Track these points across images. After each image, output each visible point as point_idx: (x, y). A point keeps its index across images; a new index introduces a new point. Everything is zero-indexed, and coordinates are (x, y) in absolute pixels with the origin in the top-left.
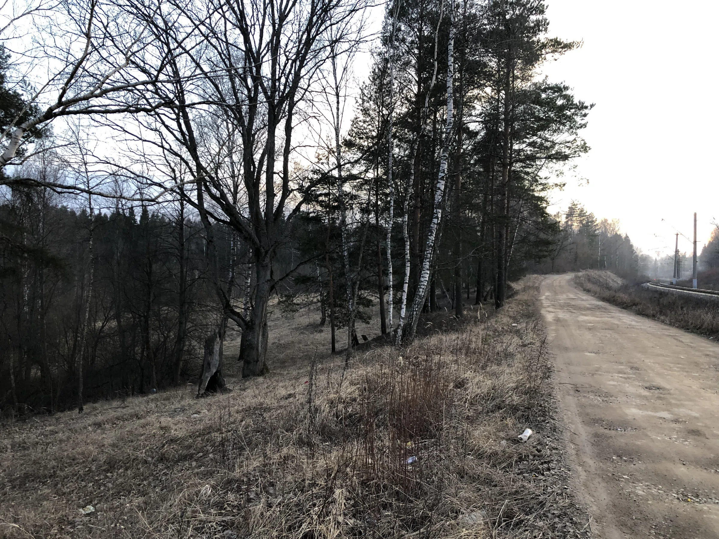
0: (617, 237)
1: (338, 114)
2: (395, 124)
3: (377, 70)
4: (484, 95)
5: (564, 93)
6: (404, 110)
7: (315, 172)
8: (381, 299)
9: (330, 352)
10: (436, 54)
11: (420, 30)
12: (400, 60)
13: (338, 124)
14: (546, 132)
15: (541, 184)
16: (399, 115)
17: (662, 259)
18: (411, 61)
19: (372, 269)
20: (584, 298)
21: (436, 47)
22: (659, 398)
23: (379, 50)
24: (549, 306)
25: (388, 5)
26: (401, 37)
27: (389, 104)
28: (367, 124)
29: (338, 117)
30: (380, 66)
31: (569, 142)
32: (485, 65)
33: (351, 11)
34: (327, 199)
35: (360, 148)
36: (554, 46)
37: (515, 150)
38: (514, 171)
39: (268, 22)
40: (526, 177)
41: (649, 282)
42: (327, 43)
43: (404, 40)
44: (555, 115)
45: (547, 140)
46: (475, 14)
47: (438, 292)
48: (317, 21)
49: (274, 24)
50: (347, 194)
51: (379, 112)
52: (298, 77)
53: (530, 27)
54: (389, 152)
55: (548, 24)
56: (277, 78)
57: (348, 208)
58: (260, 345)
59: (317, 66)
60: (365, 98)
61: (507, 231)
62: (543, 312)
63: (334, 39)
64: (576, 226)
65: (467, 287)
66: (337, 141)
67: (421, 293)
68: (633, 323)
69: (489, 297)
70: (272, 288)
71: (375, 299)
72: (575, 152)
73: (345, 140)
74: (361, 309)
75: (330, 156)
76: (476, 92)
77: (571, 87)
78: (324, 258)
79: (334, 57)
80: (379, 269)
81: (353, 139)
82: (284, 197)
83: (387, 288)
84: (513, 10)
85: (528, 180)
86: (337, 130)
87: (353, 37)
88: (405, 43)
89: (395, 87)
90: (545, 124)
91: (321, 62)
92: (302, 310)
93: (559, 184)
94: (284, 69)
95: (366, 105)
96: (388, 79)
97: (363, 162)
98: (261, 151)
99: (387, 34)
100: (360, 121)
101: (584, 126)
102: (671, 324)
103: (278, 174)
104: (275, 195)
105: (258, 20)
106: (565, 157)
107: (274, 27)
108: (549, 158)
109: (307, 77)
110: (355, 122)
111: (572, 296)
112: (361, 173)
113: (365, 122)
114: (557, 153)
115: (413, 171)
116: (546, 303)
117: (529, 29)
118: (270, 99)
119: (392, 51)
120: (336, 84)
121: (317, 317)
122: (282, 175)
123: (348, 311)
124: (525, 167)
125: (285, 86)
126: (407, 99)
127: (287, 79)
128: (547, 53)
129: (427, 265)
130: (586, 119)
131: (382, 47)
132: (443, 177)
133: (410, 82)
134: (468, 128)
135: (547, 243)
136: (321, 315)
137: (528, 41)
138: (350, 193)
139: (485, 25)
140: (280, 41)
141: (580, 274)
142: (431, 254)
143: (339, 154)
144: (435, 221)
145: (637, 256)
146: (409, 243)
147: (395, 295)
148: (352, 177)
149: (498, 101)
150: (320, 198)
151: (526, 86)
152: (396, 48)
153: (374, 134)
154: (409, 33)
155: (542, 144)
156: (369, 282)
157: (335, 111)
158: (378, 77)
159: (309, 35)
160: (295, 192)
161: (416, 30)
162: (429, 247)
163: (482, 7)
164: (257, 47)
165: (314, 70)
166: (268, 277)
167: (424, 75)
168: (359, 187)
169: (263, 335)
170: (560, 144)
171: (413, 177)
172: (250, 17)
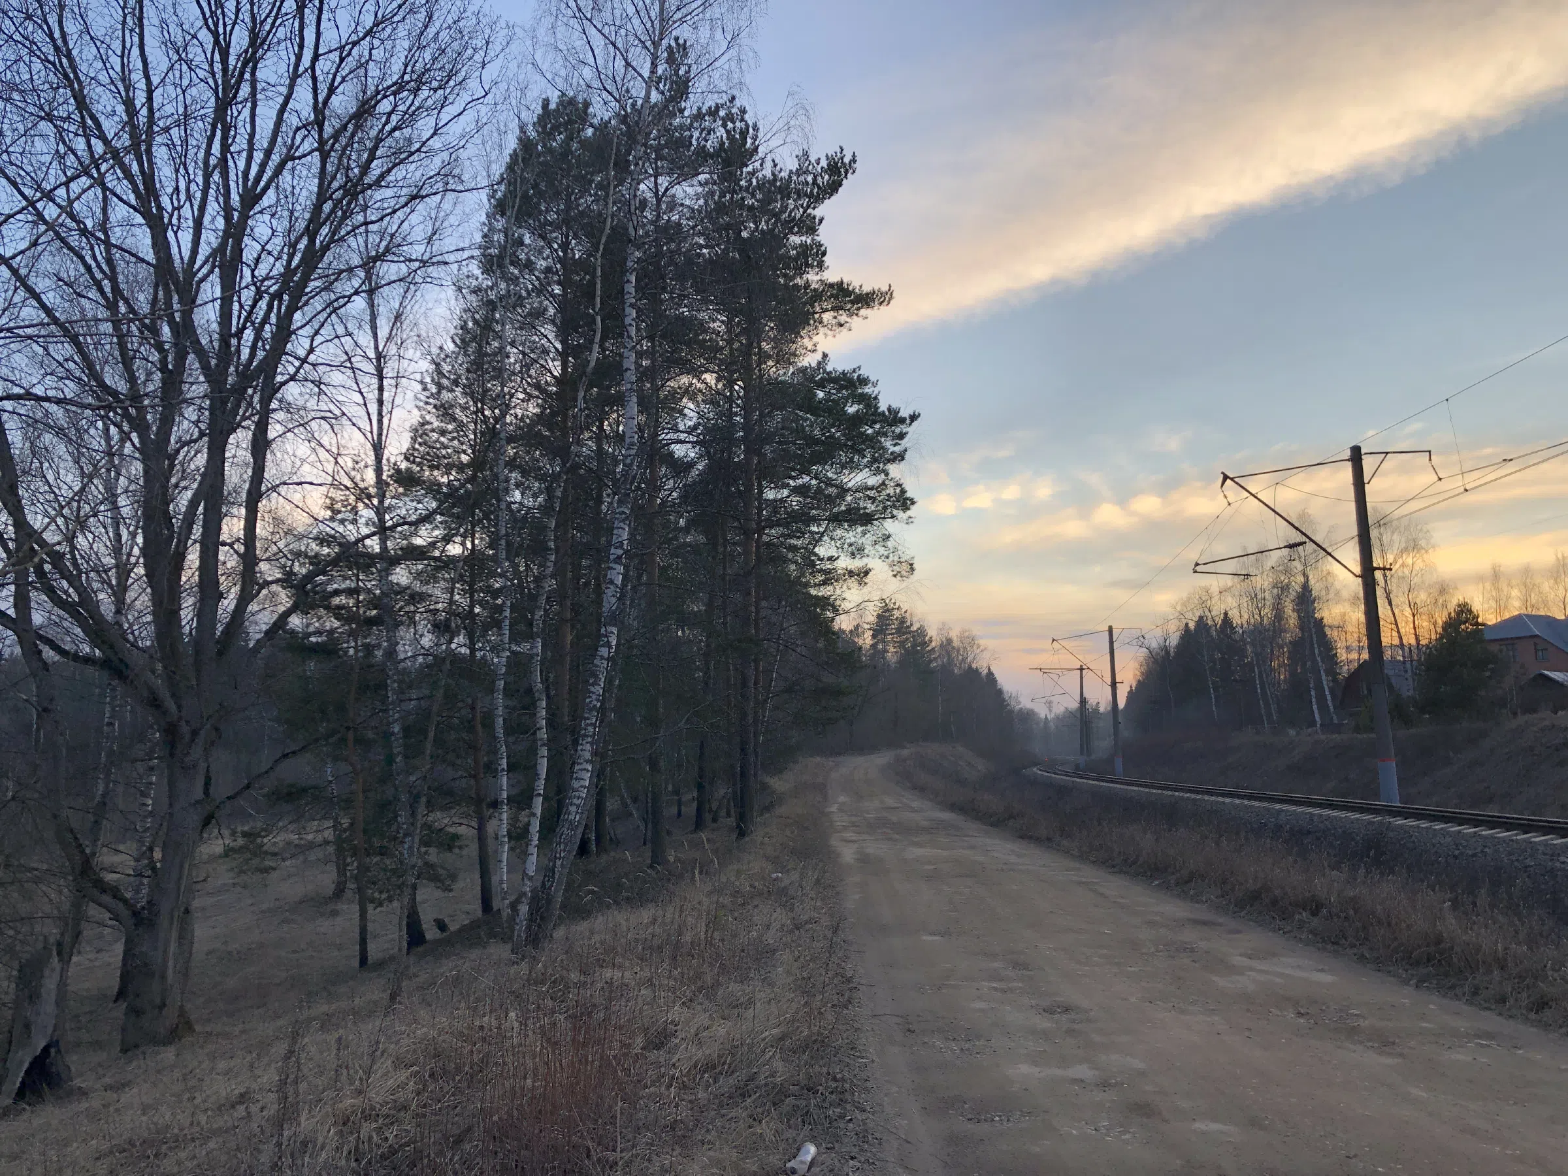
0: (973, 673)
1: (380, 415)
2: (510, 439)
3: (470, 324)
4: (702, 386)
5: (860, 391)
6: (533, 409)
7: (322, 540)
8: (481, 829)
9: (356, 963)
10: (598, 300)
11: (565, 246)
12: (522, 306)
13: (380, 435)
14: (827, 467)
15: (821, 571)
16: (522, 419)
17: (1057, 718)
18: (546, 310)
19: (459, 762)
20: (915, 804)
21: (599, 286)
22: (1071, 1032)
23: (475, 283)
24: (845, 828)
25: (495, 191)
26: (523, 256)
27: (498, 396)
28: (449, 436)
29: (380, 422)
30: (477, 316)
31: (872, 488)
32: (702, 327)
33: (413, 197)
34: (351, 602)
35: (433, 488)
36: (836, 297)
37: (766, 500)
38: (768, 544)
39: (213, 207)
40: (790, 555)
41: (1035, 764)
42: (356, 261)
43: (529, 265)
44: (843, 435)
45: (829, 482)
46: (679, 224)
47: (612, 804)
48: (333, 211)
49: (227, 210)
50: (402, 590)
51: (475, 413)
52: (285, 332)
53: (790, 258)
54: (499, 500)
55: (824, 254)
56: (234, 329)
57: (402, 623)
58: (171, 964)
59: (333, 308)
60: (445, 382)
61: (756, 669)
62: (834, 842)
63: (373, 253)
64: (892, 653)
65: (677, 792)
66: (379, 471)
67: (572, 817)
68: (1013, 859)
69: (723, 813)
70: (207, 821)
71: (466, 831)
72: (885, 508)
73: (398, 471)
74: (433, 855)
75: (361, 506)
76: (684, 380)
77: (873, 378)
78: (343, 740)
79: (371, 292)
80: (476, 761)
81: (416, 468)
82: (244, 600)
83: (495, 804)
84: (755, 223)
85: (796, 562)
86: (378, 448)
87: (417, 251)
88: (531, 272)
89: (512, 360)
90: (825, 452)
91: (342, 301)
92: (288, 863)
93: (856, 571)
94: (250, 313)
95: (446, 396)
96: (496, 344)
97: (439, 518)
98: (189, 494)
99: (491, 251)
100: (433, 430)
101: (899, 457)
102: (1083, 857)
103: (231, 545)
104: (221, 596)
105: (189, 197)
106: (866, 519)
107: (228, 218)
108: (837, 519)
109: (308, 331)
110: (419, 432)
111: (890, 802)
112: (432, 545)
113: (443, 432)
114: (849, 510)
115: (552, 545)
116: (840, 820)
117: (787, 261)
118: (215, 377)
119: (503, 285)
120: (376, 347)
121: (326, 879)
122: (242, 549)
123: (401, 863)
124: (790, 536)
125: (254, 348)
126: (537, 386)
127: (258, 332)
128: (825, 311)
129: (586, 750)
130: (905, 443)
131: (481, 277)
132: (619, 557)
133: (545, 352)
134: (671, 454)
135: (838, 693)
136: (334, 875)
137: (786, 286)
138: (408, 588)
139: (701, 247)
140: (241, 251)
141: (905, 753)
142: (594, 726)
143: (381, 502)
144: (604, 652)
145: (1011, 712)
146: (544, 704)
147: (514, 820)
148: (413, 553)
149: (730, 400)
150: (336, 601)
151: (784, 374)
152: (515, 280)
153: (465, 458)
154: (540, 253)
155: (819, 491)
156: (450, 793)
157: (373, 408)
158: (474, 339)
159: (312, 241)
160: (274, 587)
161: (556, 246)
162: (591, 710)
163: (693, 210)
164: (186, 259)
165: (322, 317)
166: (199, 793)
167: (576, 340)
168: (429, 577)
169: (181, 937)
170: (857, 491)
171: (553, 558)
172: (170, 190)
